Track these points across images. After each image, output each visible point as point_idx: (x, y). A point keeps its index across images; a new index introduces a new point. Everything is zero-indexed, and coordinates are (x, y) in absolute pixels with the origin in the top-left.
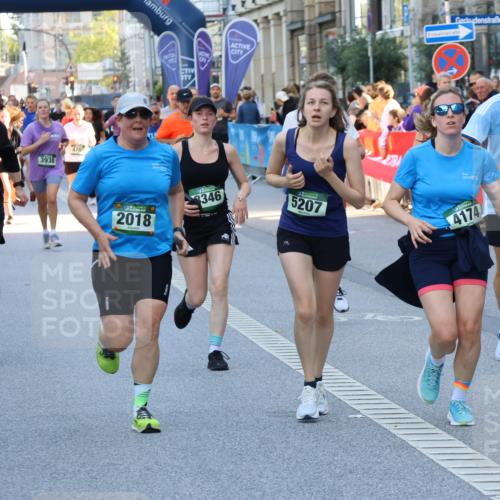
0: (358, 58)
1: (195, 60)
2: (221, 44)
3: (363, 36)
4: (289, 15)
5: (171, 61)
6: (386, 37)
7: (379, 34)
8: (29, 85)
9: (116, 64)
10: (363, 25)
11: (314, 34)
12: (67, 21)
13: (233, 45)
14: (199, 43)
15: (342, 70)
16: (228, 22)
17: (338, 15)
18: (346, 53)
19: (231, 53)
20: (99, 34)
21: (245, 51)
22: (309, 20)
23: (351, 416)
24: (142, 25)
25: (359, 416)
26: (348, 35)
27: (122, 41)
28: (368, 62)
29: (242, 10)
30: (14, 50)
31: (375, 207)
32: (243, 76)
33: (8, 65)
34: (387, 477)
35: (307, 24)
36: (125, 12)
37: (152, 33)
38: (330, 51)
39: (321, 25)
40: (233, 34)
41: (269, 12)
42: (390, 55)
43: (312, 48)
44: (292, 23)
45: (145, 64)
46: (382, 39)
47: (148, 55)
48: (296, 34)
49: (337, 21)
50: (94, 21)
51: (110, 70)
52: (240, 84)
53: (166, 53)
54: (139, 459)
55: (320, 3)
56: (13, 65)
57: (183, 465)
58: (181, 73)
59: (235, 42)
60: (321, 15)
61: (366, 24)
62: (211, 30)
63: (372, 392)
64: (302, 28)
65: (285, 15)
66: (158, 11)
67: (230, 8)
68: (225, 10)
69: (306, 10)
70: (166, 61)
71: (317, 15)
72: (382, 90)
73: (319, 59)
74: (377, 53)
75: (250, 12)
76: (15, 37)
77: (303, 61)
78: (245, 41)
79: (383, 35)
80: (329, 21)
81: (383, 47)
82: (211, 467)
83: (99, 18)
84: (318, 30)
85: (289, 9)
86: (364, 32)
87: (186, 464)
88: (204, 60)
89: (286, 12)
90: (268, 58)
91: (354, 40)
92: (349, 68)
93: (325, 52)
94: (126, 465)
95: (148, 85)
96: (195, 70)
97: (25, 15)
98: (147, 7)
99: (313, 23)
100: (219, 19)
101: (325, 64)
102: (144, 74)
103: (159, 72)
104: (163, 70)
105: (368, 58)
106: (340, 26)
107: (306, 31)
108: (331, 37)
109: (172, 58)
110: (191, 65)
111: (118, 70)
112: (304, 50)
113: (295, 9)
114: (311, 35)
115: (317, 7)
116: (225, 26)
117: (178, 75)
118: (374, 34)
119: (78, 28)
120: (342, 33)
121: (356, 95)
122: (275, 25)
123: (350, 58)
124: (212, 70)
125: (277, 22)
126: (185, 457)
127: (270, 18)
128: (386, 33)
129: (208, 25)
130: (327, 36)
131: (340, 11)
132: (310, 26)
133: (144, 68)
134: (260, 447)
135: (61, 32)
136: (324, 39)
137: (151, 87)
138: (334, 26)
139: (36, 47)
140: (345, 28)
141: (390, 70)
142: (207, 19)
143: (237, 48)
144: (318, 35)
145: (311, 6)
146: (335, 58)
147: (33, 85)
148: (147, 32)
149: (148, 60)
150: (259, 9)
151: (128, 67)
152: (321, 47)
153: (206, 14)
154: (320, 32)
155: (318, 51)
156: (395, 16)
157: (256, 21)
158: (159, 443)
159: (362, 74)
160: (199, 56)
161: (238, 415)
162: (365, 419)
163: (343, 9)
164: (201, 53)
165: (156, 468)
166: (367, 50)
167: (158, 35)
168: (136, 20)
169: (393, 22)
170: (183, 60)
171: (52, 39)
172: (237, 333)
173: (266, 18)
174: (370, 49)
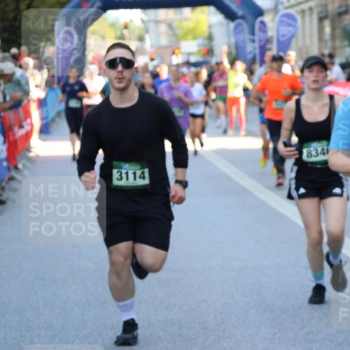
4: (319, 7)
17: (349, 7)
21: (290, 32)
22: (332, 11)
24: (223, 16)
27: (210, 27)
29: (288, 5)
35: (330, 13)
37: (229, 21)
39: (339, 14)
41: (305, 6)
43: (333, 28)
48: (323, 20)
49: (349, 11)
51: (201, 45)
58: (247, 46)
60: (340, 7)
62: (267, 18)
64: (327, 16)
65: (316, 8)
66: (233, 6)
68: (276, 5)
69: (330, 4)
71: (337, 7)
75: (293, 6)
76: (142, 25)
77: (327, 38)
80: (344, 11)
83: (195, 11)
84: (337, 17)
85: (318, 3)
93: (342, 31)
96: (256, 45)
99: (334, 13)
103: (233, 46)
107: (330, 17)
108: (345, 22)
110: (254, 41)
112: (328, 30)
113: (322, 3)
119: (181, 19)
125: (310, 12)
127: (306, 10)
132: (332, 15)
139: (155, 32)
150: (299, 4)
167: (233, 21)
171: (165, 26)
173: (303, 10)
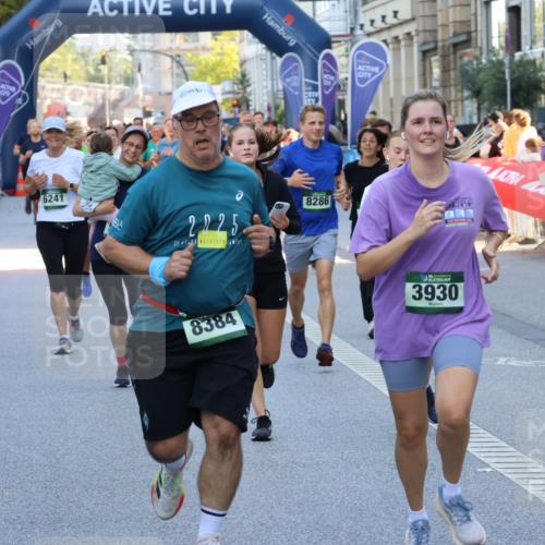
0: (495, 81)
1: (319, 83)
2: (347, 65)
3: (501, 57)
4: (421, 34)
5: (295, 84)
6: (525, 59)
7: (518, 55)
8: (144, 108)
9: (236, 87)
10: (500, 45)
11: (448, 56)
12: (186, 41)
13: (360, 68)
14: (324, 66)
15: (477, 94)
16: (355, 43)
17: (474, 34)
18: (482, 76)
19: (358, 75)
20: (219, 54)
21: (374, 74)
22: (443, 41)
23: (480, 470)
24: (264, 46)
25: (489, 470)
26: (484, 55)
27: (242, 63)
28: (506, 86)
29: (372, 29)
30: (129, 72)
31: (511, 242)
32: (371, 101)
33: (122, 87)
34: (517, 537)
35: (440, 44)
36: (246, 32)
37: (274, 55)
38: (464, 74)
39: (455, 45)
40: (360, 56)
41: (400, 32)
42: (529, 78)
43: (445, 70)
44: (424, 43)
45: (266, 87)
46: (521, 61)
47: (269, 78)
48: (428, 54)
49: (473, 42)
50: (214, 42)
51: (229, 93)
52: (367, 109)
53: (288, 75)
54: (253, 514)
55: (455, 22)
56: (127, 88)
57: (299, 521)
58: (305, 97)
59: (362, 64)
60: (455, 35)
61: (503, 44)
62: (337, 51)
63: (504, 444)
64: (435, 49)
65: (417, 35)
66: (281, 31)
67: (358, 27)
68: (352, 29)
69: (440, 30)
70: (288, 84)
71: (451, 35)
72: (518, 116)
73: (452, 82)
74: (516, 75)
75: (379, 31)
76: (130, 58)
77: (436, 84)
78: (374, 63)
79: (522, 57)
80: (464, 41)
81: (521, 69)
82: (329, 522)
83: (218, 37)
84: (451, 50)
85: (421, 28)
86: (502, 52)
87: (303, 519)
88: (329, 83)
89: (417, 31)
90: (398, 81)
91: (490, 61)
92: (485, 92)
93: (459, 74)
94: (239, 520)
95: (269, 109)
96: (319, 94)
97: (140, 36)
98: (270, 27)
99: (447, 43)
100: (346, 39)
101: (459, 87)
102: (265, 97)
103: (281, 95)
104: (285, 94)
105: (506, 81)
106: (476, 47)
107: (440, 51)
108: (466, 59)
109: (294, 81)
110: (315, 88)
111: (238, 93)
112: (436, 71)
113: (428, 28)
114: (444, 57)
115: (451, 26)
116: (352, 45)
117: (301, 99)
118: (512, 56)
119: (196, 49)
120: (478, 53)
121: (491, 122)
122: (406, 46)
123: (486, 81)
124: (337, 93)
125: (408, 42)
126: (302, 512)
127: (401, 37)
128: (525, 54)
129: (334, 45)
130: (461, 57)
131: (476, 31)
132: (443, 47)
133: (265, 91)
134: (381, 503)
135: (178, 53)
136: (458, 60)
137: (273, 112)
138: (469, 47)
139: (152, 69)
140: (481, 48)
141: (529, 93)
142: (333, 39)
143: (365, 71)
144: (452, 57)
145: (445, 26)
146: (469, 81)
147: (148, 109)
148: (269, 54)
149: (270, 82)
150: (389, 28)
151: (248, 90)
152: (455, 69)
153: (332, 33)
154: (455, 53)
155: (452, 73)
156: (535, 36)
157: (385, 41)
158: (274, 497)
159: (499, 97)
160: (323, 78)
161: (358, 467)
162: (495, 473)
163: (479, 29)
164: (326, 76)
165: (271, 523)
166: (504, 73)
167: (281, 56)
168: (257, 40)
169: (533, 42)
170: (306, 83)
171: (169, 60)
172: (360, 378)
173: (396, 38)
174: (507, 71)
